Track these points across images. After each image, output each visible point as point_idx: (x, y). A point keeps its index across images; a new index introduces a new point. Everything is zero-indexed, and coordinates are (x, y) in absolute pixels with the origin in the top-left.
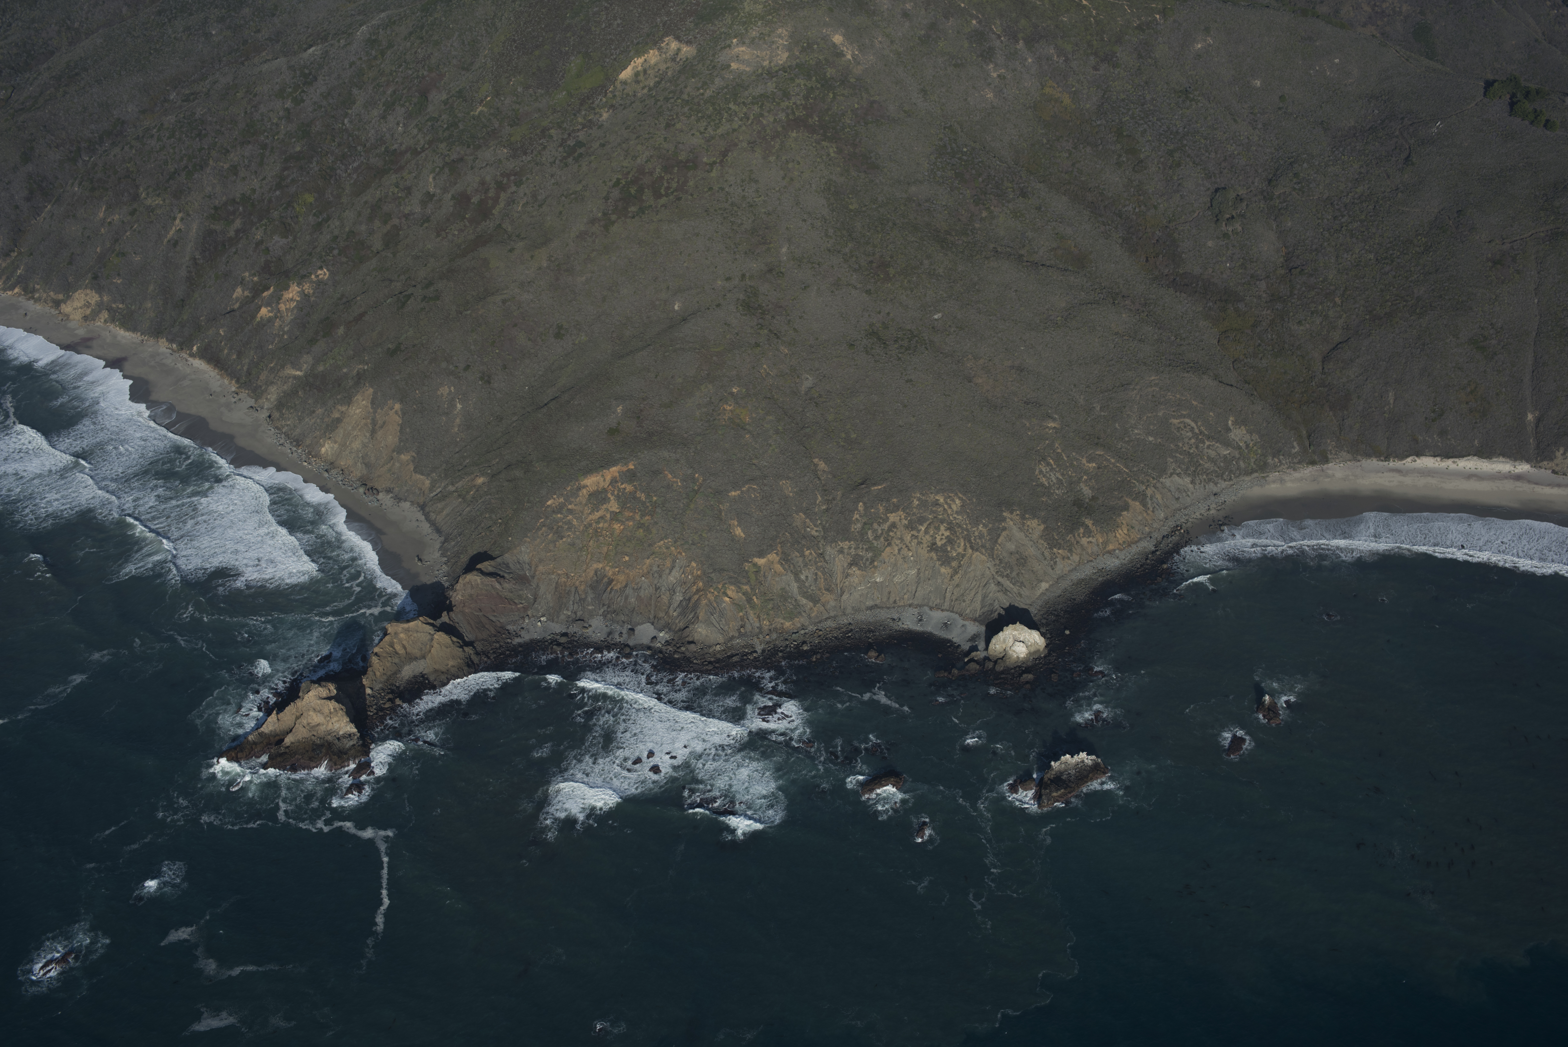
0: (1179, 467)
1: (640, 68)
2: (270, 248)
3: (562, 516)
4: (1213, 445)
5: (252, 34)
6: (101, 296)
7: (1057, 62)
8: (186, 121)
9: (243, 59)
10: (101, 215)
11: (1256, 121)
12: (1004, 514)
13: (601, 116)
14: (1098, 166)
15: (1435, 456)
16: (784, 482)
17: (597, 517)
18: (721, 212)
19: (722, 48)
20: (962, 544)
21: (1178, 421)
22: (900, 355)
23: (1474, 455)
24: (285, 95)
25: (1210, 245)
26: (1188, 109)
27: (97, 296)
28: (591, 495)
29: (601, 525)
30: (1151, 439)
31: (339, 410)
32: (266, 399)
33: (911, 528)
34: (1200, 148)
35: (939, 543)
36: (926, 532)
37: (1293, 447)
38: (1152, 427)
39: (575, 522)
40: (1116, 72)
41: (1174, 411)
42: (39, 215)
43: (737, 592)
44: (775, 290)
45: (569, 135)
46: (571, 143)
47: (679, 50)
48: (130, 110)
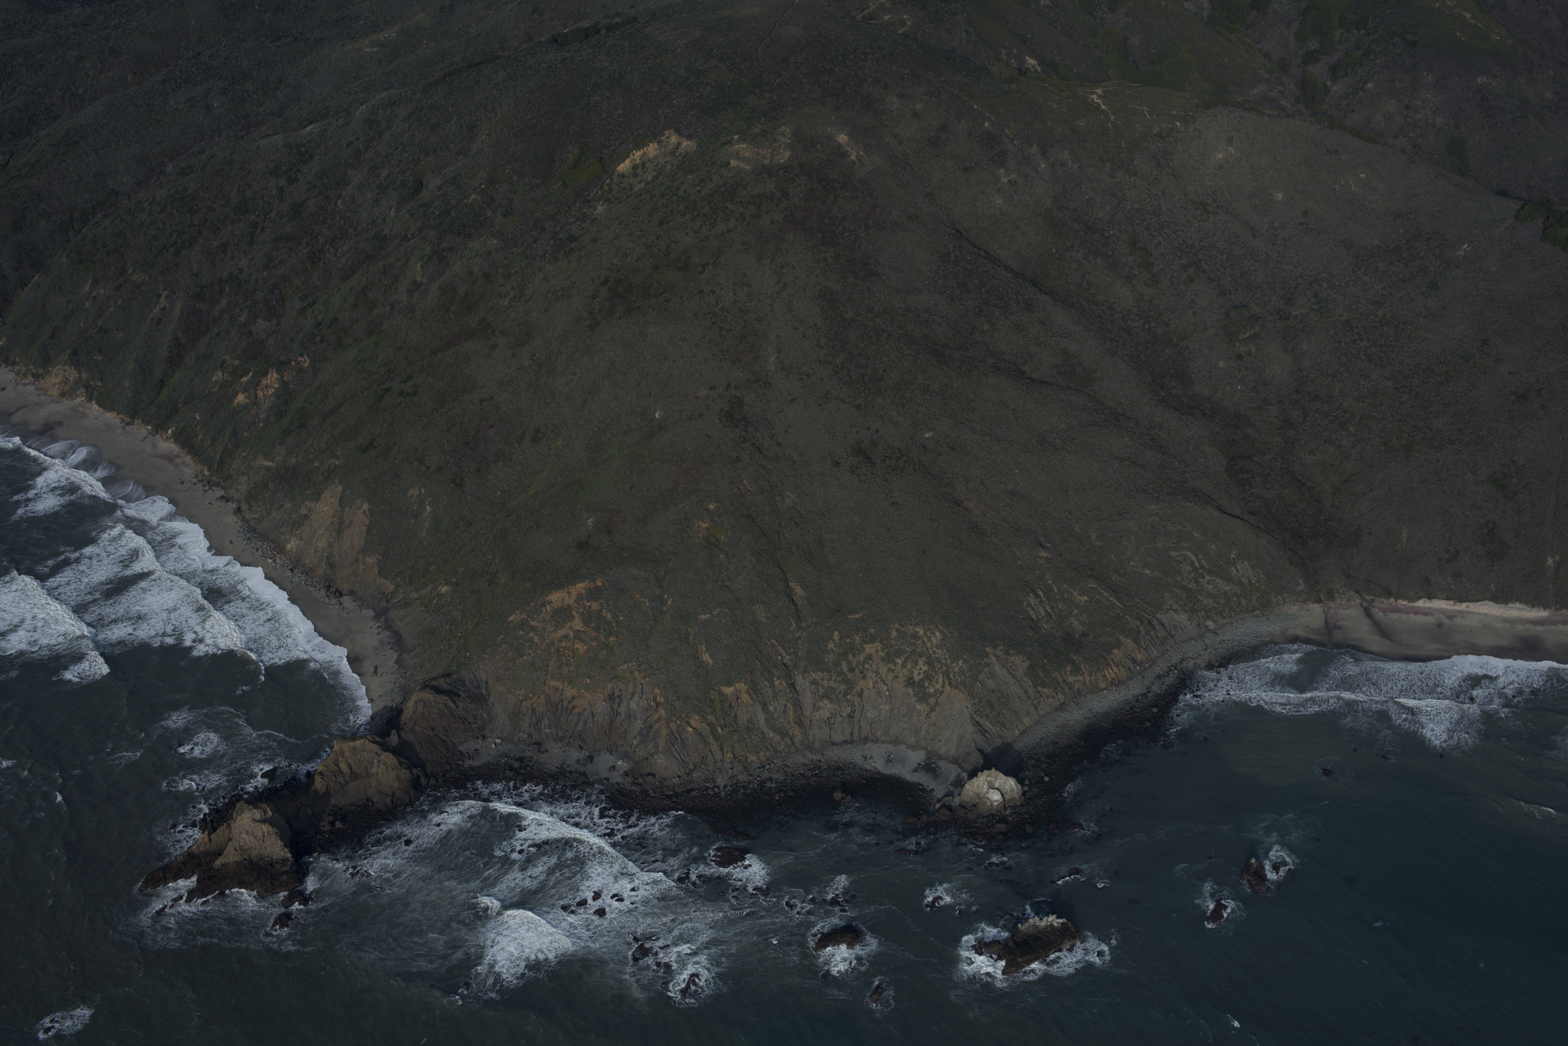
0: (1177, 603)
1: (638, 161)
2: (253, 331)
3: (523, 633)
4: (1214, 580)
5: (255, 107)
6: (80, 373)
7: (1072, 169)
8: (178, 196)
9: (243, 133)
10: (87, 288)
11: (1276, 236)
12: (987, 649)
13: (596, 209)
14: (1108, 279)
15: (1448, 599)
16: (757, 606)
17: (560, 636)
18: (710, 316)
19: (722, 144)
20: (941, 680)
21: (1178, 553)
22: (886, 476)
23: (1490, 600)
24: (280, 173)
25: (1221, 366)
26: (1205, 222)
27: (76, 372)
28: (555, 612)
29: (563, 644)
30: (1147, 572)
31: (307, 506)
32: (236, 489)
33: (888, 660)
34: (1216, 263)
35: (916, 678)
36: (904, 665)
37: (1298, 585)
38: (1149, 560)
39: (536, 639)
40: (1132, 180)
41: (1173, 543)
42: (26, 285)
43: (701, 722)
44: (761, 401)
45: (562, 228)
46: (563, 236)
47: (679, 144)
48: (125, 181)
